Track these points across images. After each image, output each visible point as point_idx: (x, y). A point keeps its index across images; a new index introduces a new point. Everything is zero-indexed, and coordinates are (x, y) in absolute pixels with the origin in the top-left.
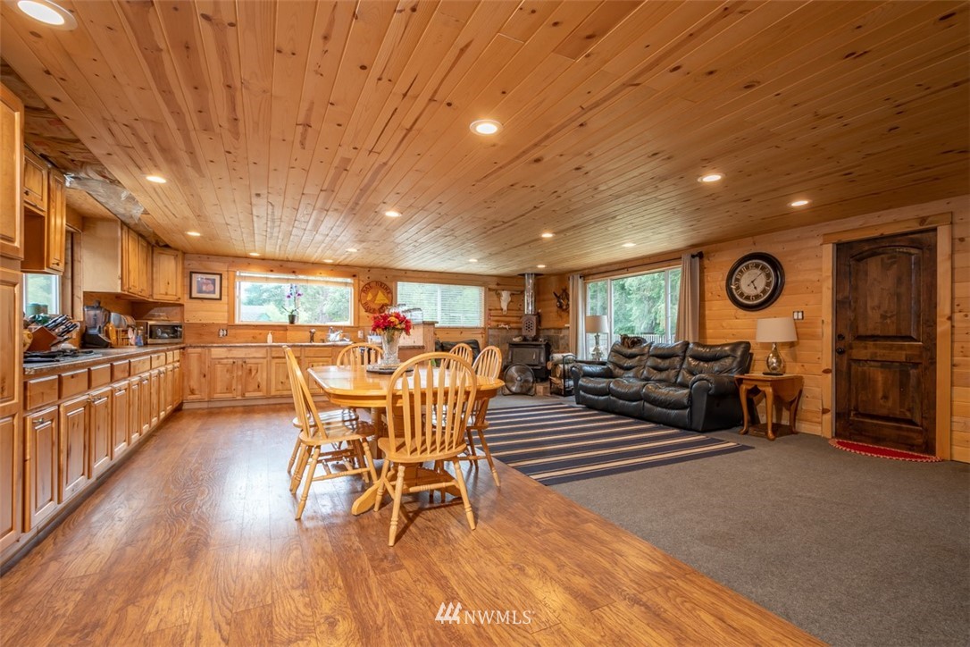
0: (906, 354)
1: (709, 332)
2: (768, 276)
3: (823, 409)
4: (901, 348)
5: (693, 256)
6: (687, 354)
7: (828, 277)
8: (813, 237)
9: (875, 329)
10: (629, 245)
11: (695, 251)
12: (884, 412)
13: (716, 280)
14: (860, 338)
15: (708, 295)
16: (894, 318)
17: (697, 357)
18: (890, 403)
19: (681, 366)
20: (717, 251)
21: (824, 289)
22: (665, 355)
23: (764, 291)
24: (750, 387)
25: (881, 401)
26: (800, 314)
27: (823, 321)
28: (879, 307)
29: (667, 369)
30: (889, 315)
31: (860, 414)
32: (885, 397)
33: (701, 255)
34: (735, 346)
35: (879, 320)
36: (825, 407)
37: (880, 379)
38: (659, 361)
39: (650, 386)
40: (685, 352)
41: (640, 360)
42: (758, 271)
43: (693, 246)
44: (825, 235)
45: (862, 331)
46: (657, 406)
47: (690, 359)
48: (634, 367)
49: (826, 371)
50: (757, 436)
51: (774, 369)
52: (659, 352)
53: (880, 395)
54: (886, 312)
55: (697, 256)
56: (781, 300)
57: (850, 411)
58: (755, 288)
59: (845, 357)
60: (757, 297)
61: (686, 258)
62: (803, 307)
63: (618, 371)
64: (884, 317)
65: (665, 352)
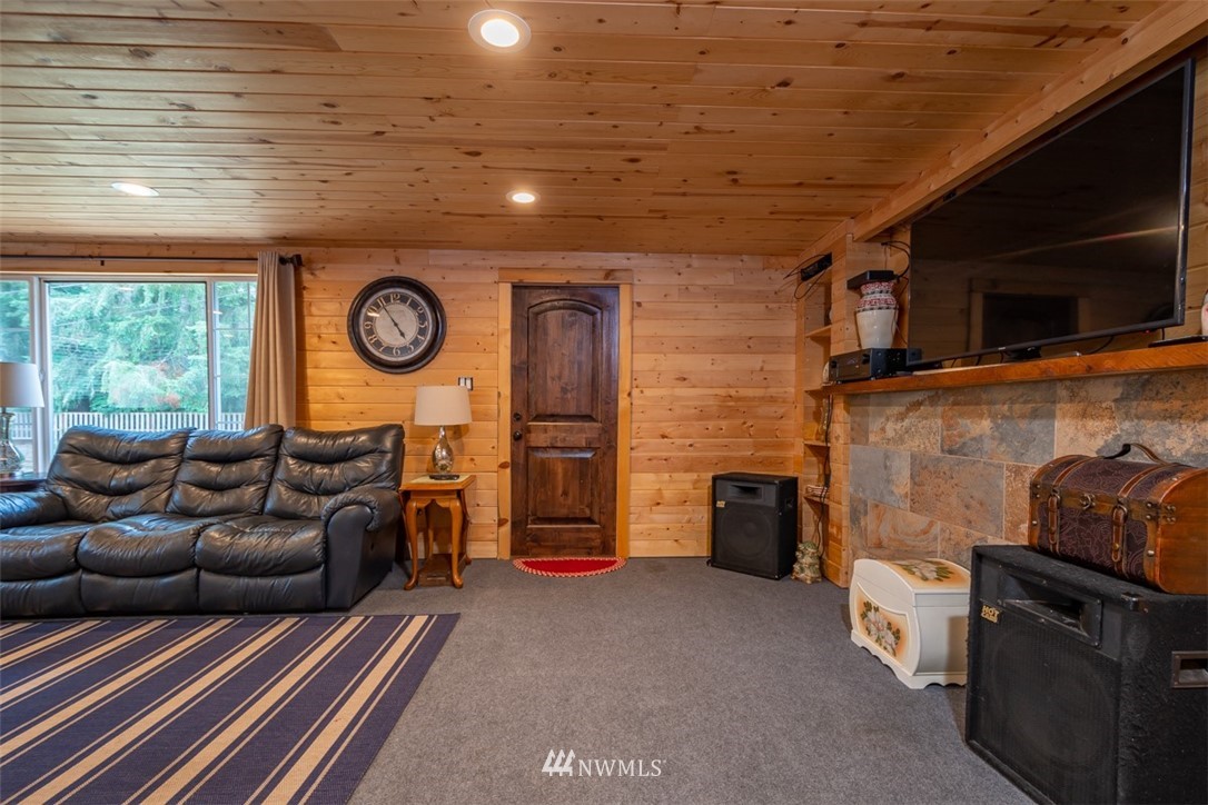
0: (586, 439)
1: (314, 408)
2: (422, 318)
3: (500, 520)
4: (582, 430)
5: (283, 261)
6: (283, 451)
7: (506, 330)
8: (485, 269)
9: (555, 406)
10: (137, 190)
11: (289, 252)
12: (563, 512)
13: (326, 312)
14: (538, 418)
15: (311, 341)
16: (574, 393)
17: (304, 457)
18: (570, 501)
19: (272, 475)
20: (329, 261)
21: (502, 349)
22: (230, 455)
23: (416, 342)
24: (423, 505)
25: (562, 499)
26: (469, 382)
27: (499, 393)
28: (560, 378)
29: (236, 485)
30: (569, 388)
31: (539, 519)
32: (565, 493)
33: (298, 262)
34: (378, 433)
35: (559, 395)
36: (502, 517)
37: (560, 470)
38: (215, 469)
39: (213, 533)
40: (278, 446)
41: (158, 470)
42: (405, 308)
43: (284, 240)
44: (501, 269)
45: (541, 408)
46: (239, 575)
47: (291, 461)
48: (141, 487)
49: (503, 466)
50: (433, 585)
51: (443, 468)
52: (213, 451)
53: (560, 491)
54: (567, 384)
55: (291, 260)
56: (442, 359)
57: (527, 516)
58: (402, 334)
59: (522, 443)
60: (404, 350)
61: (269, 260)
62: (472, 373)
63: (88, 501)
64: (564, 390)
65: (229, 449)
